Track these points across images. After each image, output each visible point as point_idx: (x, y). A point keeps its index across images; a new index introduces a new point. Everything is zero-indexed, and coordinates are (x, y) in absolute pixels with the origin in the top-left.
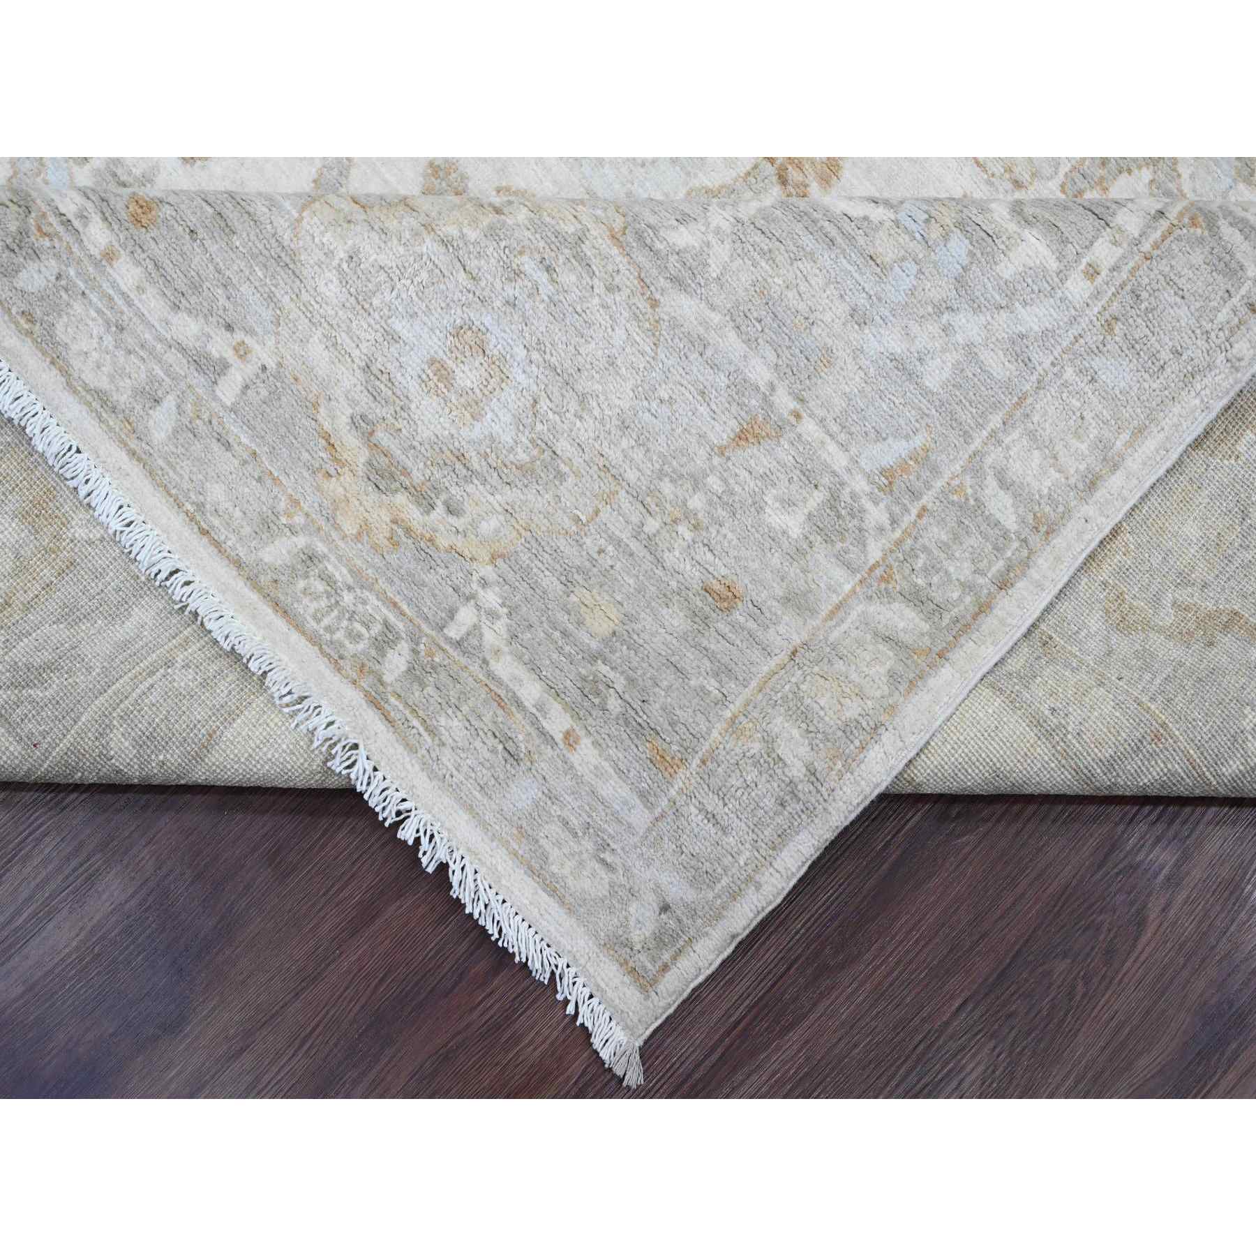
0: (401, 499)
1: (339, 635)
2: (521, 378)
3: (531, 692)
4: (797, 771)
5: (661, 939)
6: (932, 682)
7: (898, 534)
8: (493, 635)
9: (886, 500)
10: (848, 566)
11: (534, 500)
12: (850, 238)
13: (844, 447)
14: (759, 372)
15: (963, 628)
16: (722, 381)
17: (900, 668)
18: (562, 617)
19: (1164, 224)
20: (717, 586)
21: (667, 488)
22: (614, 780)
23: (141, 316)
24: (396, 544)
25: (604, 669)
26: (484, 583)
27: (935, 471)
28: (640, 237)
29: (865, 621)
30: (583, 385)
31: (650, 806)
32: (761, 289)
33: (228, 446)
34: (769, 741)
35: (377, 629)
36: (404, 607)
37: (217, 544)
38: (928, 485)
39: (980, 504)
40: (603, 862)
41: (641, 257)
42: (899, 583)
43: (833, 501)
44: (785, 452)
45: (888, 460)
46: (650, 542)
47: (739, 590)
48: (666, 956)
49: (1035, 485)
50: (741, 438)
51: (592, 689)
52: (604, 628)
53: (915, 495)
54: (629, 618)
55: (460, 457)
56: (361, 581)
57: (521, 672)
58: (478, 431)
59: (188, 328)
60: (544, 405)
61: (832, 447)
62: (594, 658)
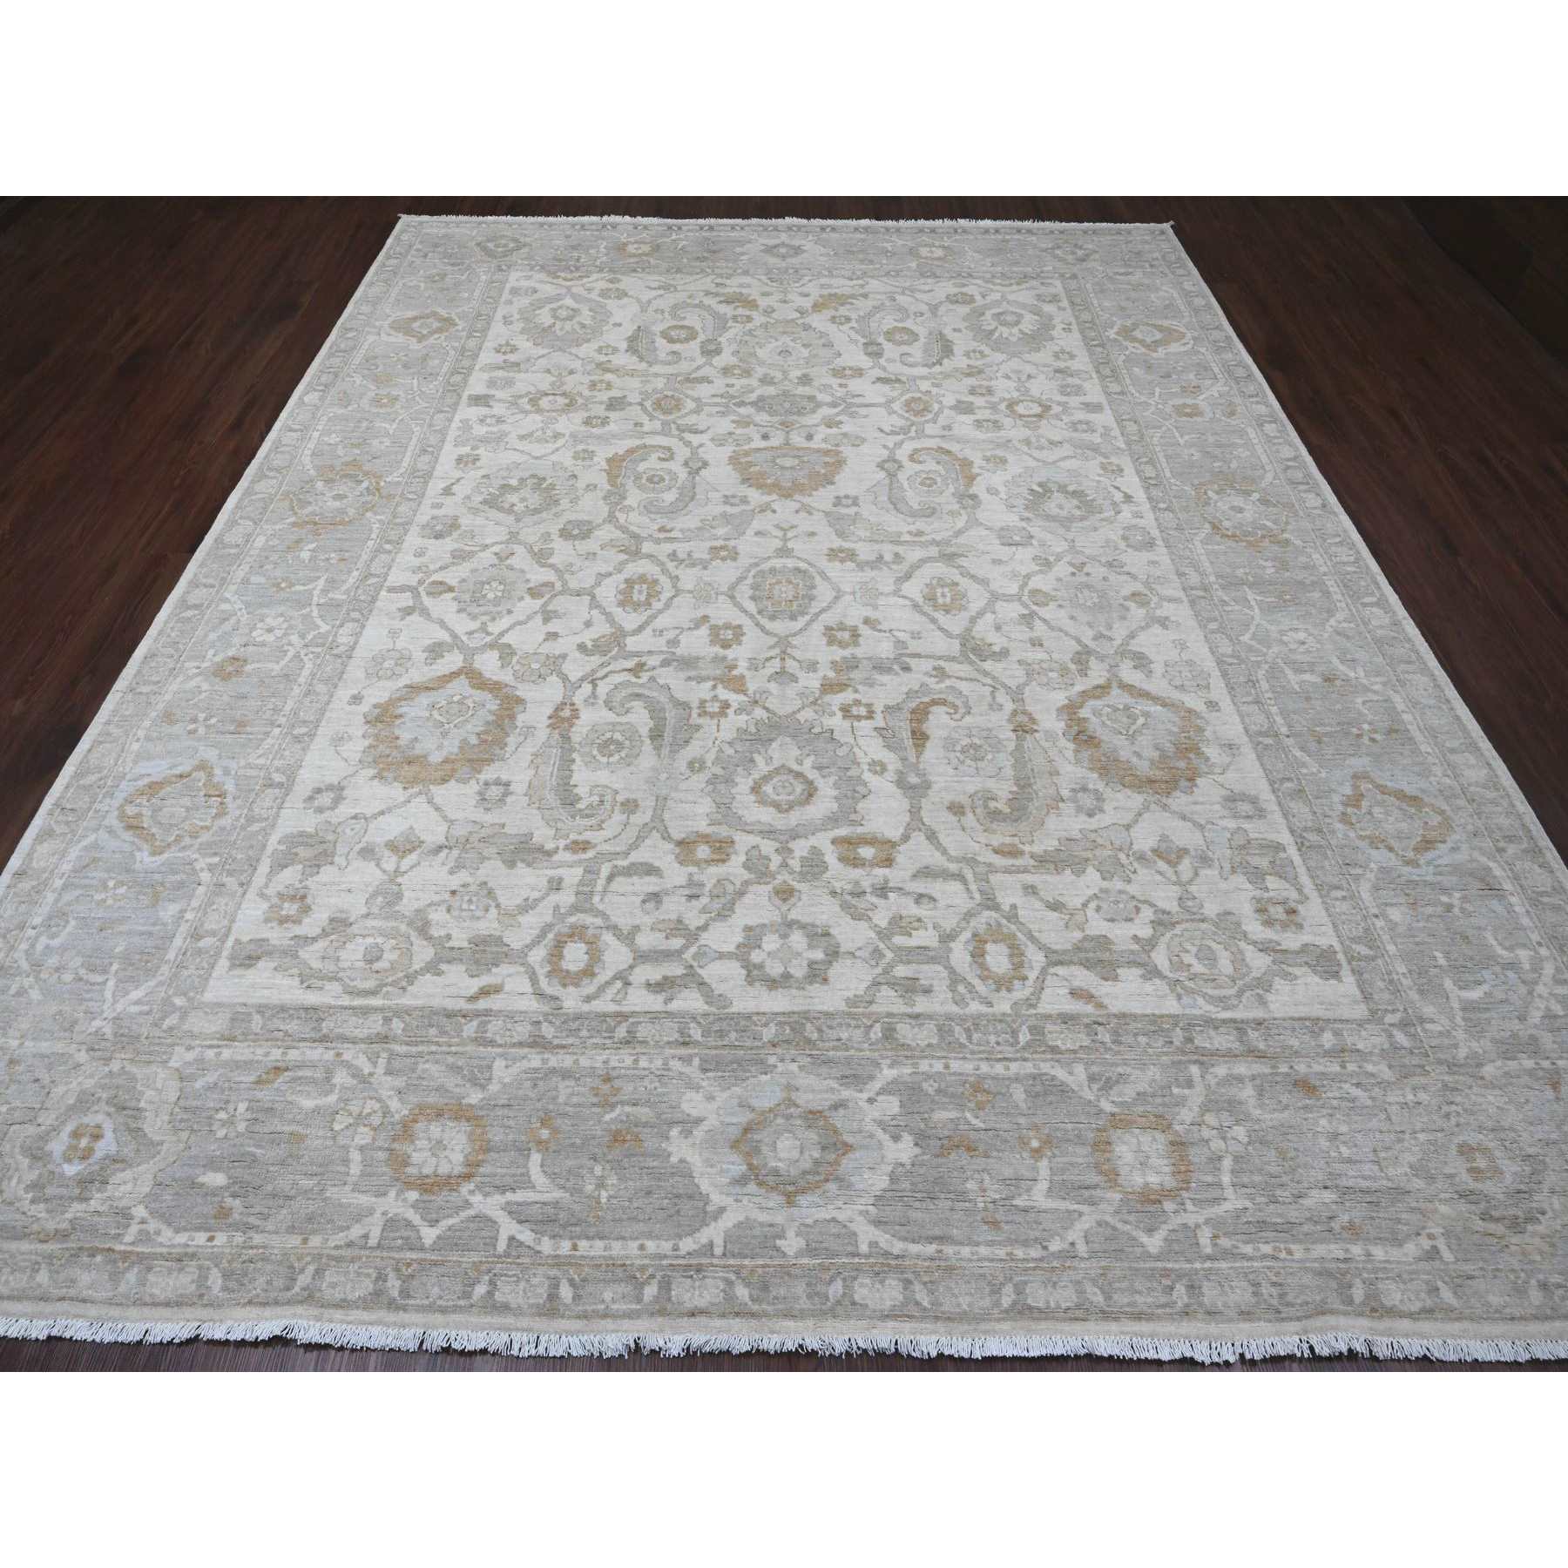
0: (1530, 1228)
2: (1491, 1144)
11: (1551, 1180)
12: (1492, 1003)
14: (1529, 1064)
16: (1526, 1078)
19: (1534, 915)
23: (1398, 1262)
24: (1553, 1245)
28: (1455, 1065)
30: (1506, 1125)
32: (1495, 1041)
33: (1473, 1276)
41: (1463, 1070)
50: (1555, 1088)
55: (1518, 1191)
58: (1509, 1177)
59: (1412, 1249)
60: (1507, 1145)
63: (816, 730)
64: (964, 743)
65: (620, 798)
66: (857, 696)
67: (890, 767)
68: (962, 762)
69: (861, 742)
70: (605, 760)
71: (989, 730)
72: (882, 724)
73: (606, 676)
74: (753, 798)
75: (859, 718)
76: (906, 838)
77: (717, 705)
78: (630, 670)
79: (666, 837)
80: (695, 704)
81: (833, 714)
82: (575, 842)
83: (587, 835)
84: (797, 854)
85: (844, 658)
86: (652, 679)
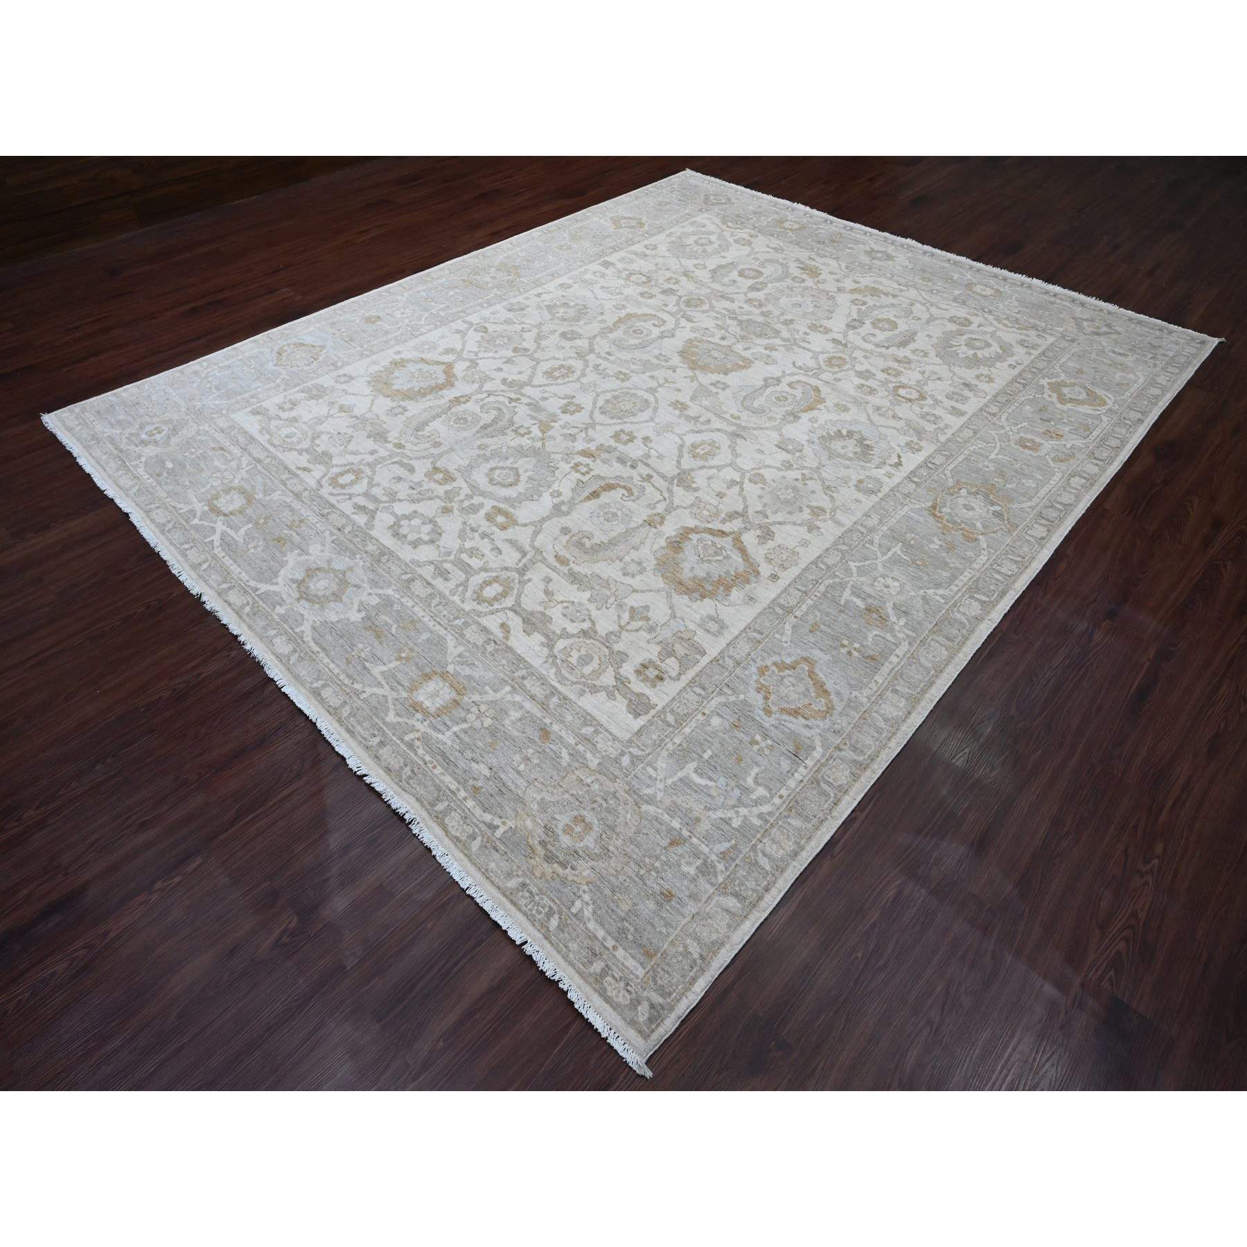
0: (555, 865)
1: (534, 912)
2: (597, 829)
3: (601, 934)
4: (696, 956)
5: (651, 1020)
6: (742, 927)
7: (728, 873)
8: (587, 913)
9: (723, 862)
10: (712, 885)
11: (600, 865)
12: (702, 791)
13: (707, 846)
14: (676, 824)
15: (754, 905)
16: (664, 828)
17: (730, 922)
18: (612, 904)
19: (802, 784)
20: (665, 892)
21: (647, 860)
22: (631, 960)
23: (473, 814)
24: (554, 880)
25: (627, 924)
26: (584, 892)
27: (740, 852)
28: (634, 792)
29: (718, 905)
30: (618, 830)
31: (644, 968)
32: (674, 803)
33: (497, 851)
34: (685, 947)
35: (547, 910)
36: (556, 900)
37: (492, 882)
38: (737, 856)
39: (756, 862)
40: (627, 990)
41: (635, 797)
42: (729, 890)
43: (705, 863)
44: (686, 848)
45: (722, 849)
46: (641, 878)
47: (674, 893)
48: (653, 1026)
49: (775, 855)
50: (672, 844)
51: (623, 931)
52: (625, 908)
53: (733, 860)
54: (635, 904)
55: (576, 852)
56: (541, 892)
57: (598, 927)
58: (582, 844)
59: (488, 817)
60: (604, 836)
61: (703, 846)
62: (623, 920)
63: (552, 464)
64: (612, 510)
65: (437, 439)
66: (591, 463)
67: (562, 498)
68: (598, 517)
69: (564, 480)
70: (452, 424)
71: (633, 513)
72: (585, 480)
73: (498, 395)
74: (487, 471)
77: (526, 431)
80: (517, 426)
82: (400, 444)
83: (407, 444)
84: (473, 501)
86: (514, 407)
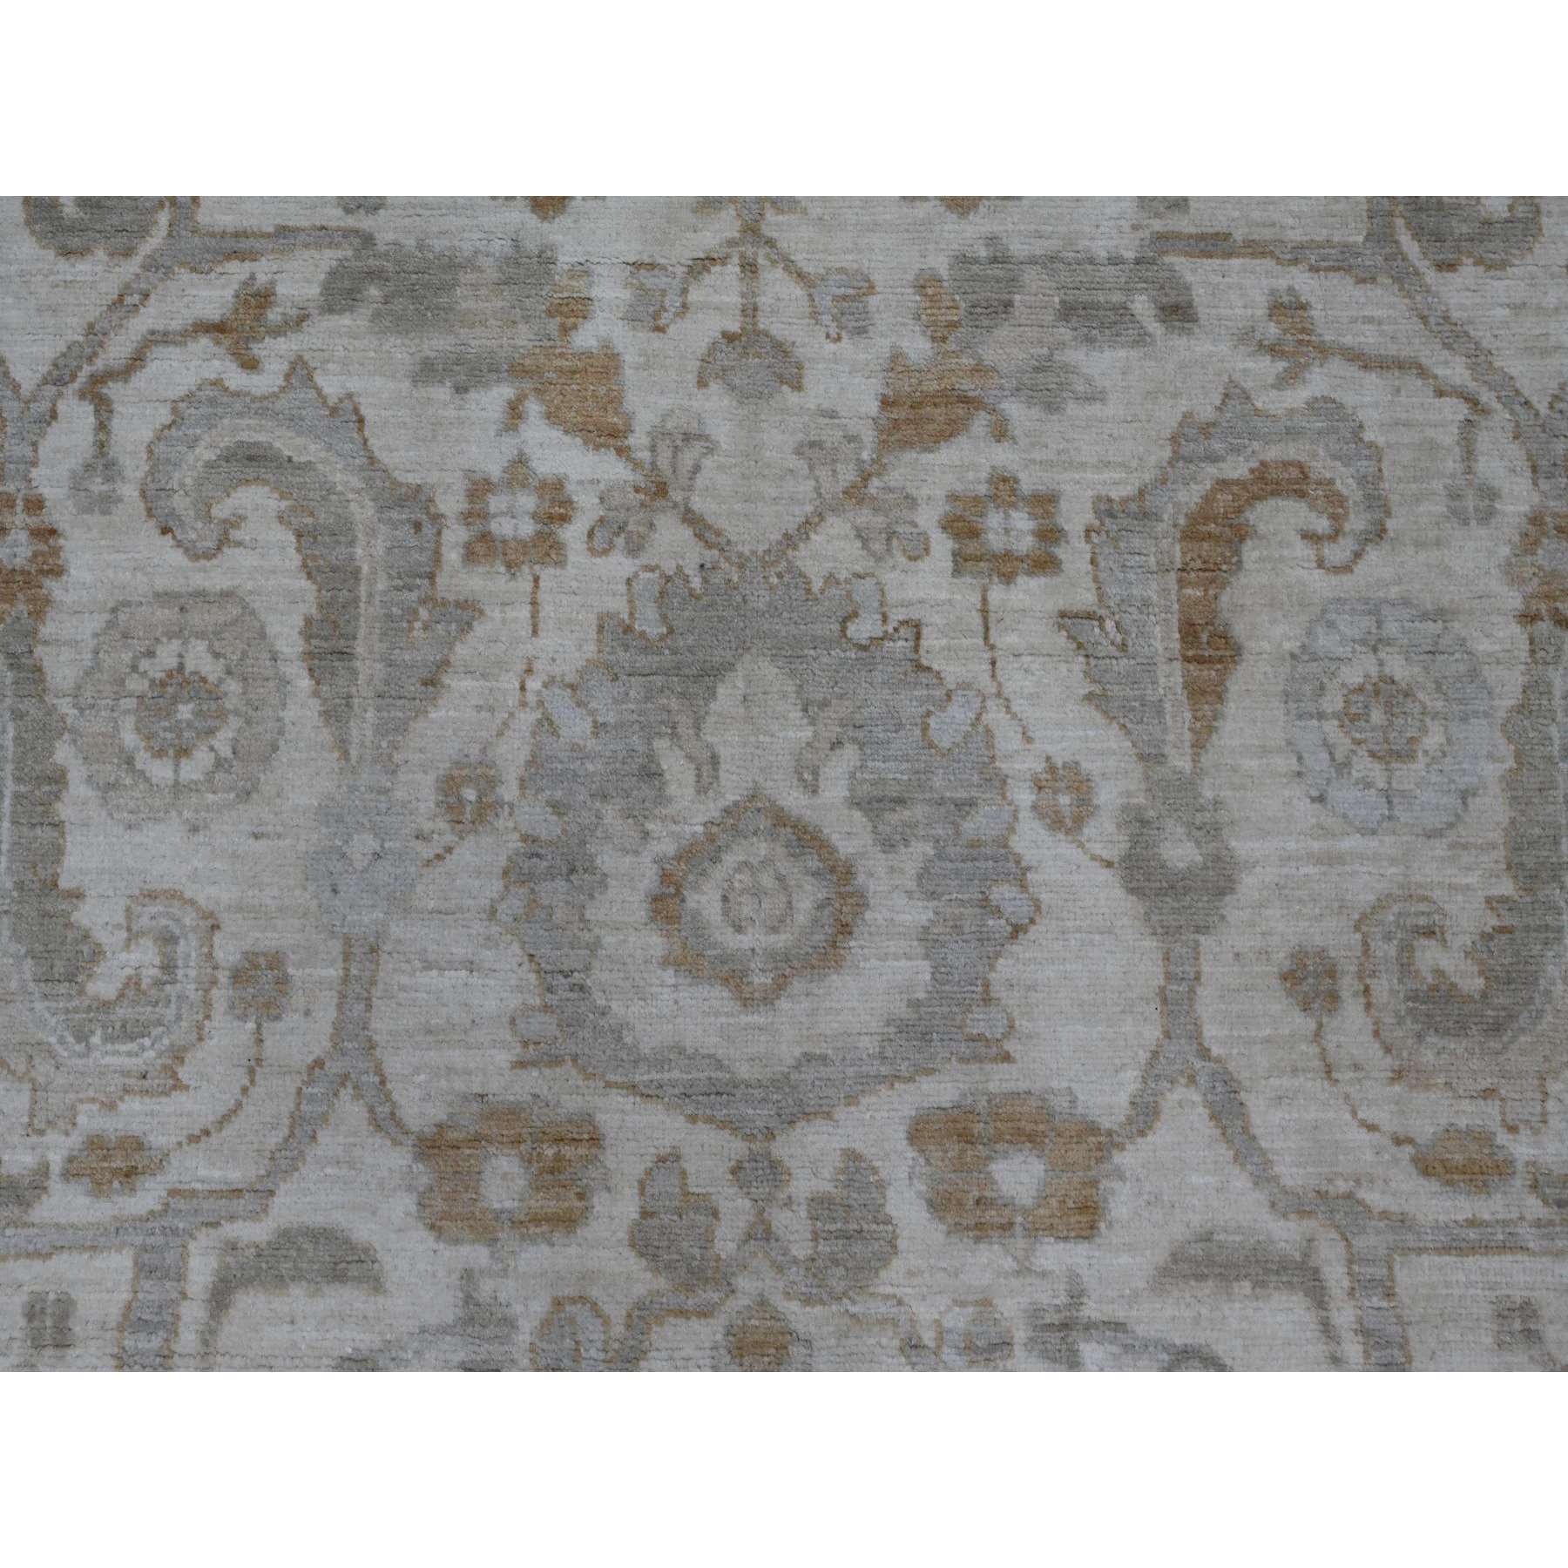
63: (861, 630)
64: (1353, 675)
65: (228, 952)
66: (1003, 456)
67: (1107, 796)
68: (1343, 767)
69: (1016, 681)
70: (161, 771)
71: (1441, 614)
72: (1085, 598)
73: (137, 360)
74: (656, 943)
75: (1006, 567)
76: (1145, 1115)
77: (527, 501)
78: (218, 329)
79: (386, 1122)
80: (451, 503)
81: (919, 551)
82: (95, 1143)
83: (134, 1115)
84: (802, 1186)
85: (963, 260)
86: (300, 371)
